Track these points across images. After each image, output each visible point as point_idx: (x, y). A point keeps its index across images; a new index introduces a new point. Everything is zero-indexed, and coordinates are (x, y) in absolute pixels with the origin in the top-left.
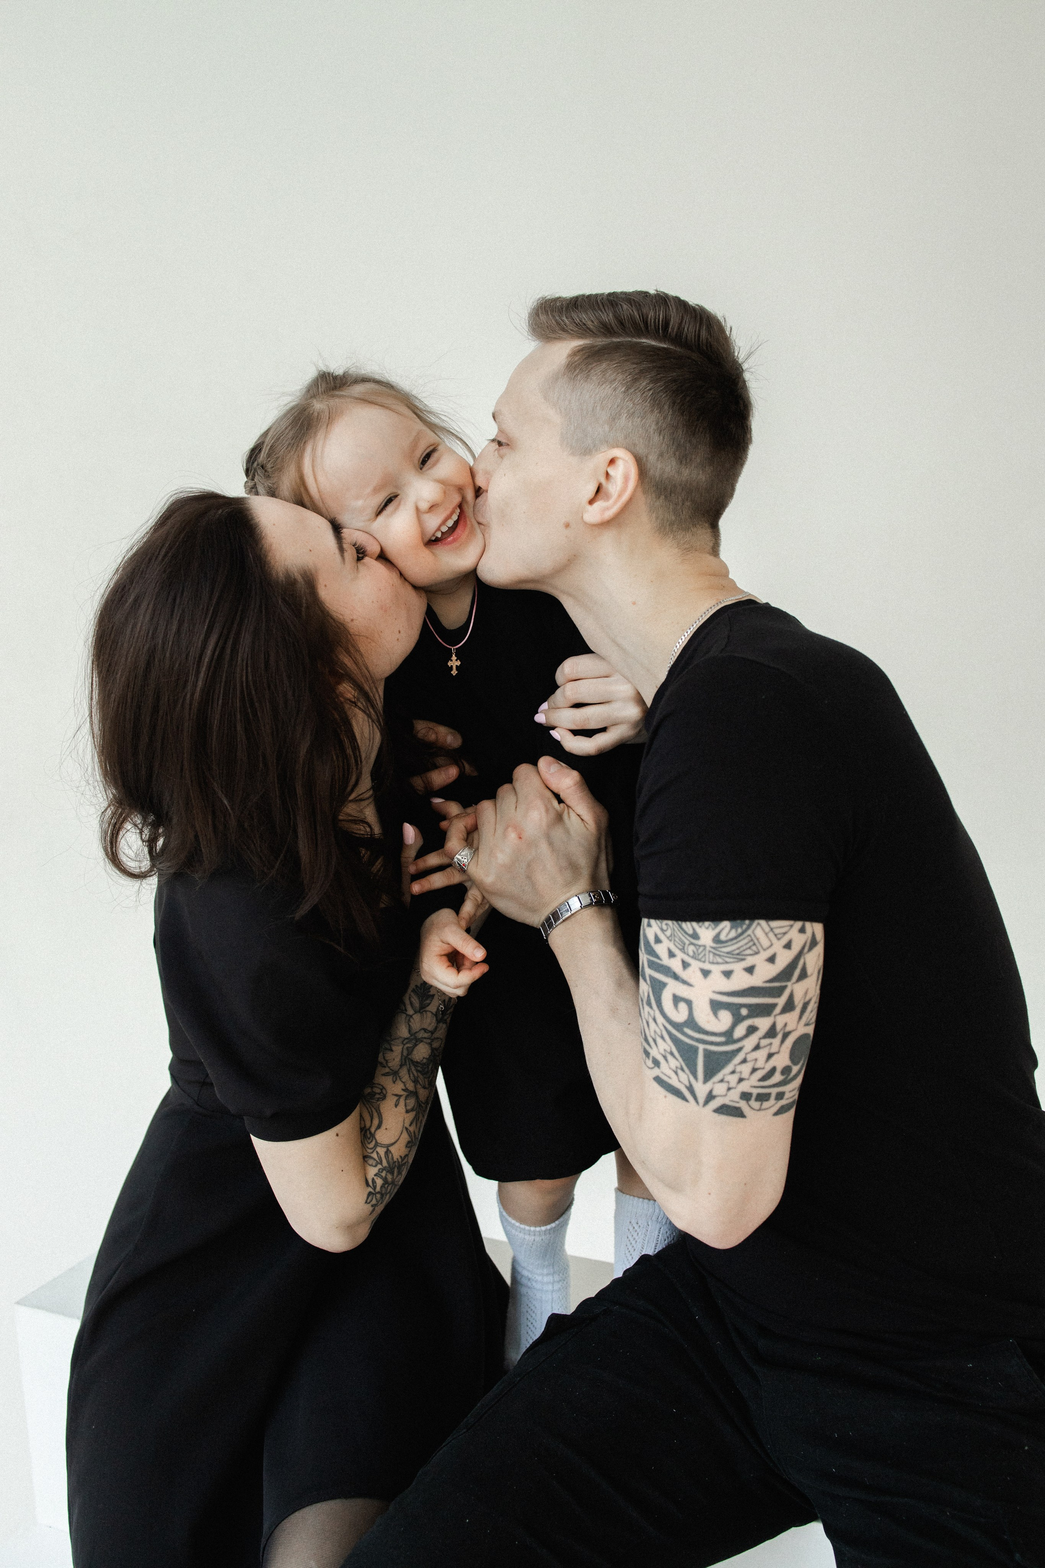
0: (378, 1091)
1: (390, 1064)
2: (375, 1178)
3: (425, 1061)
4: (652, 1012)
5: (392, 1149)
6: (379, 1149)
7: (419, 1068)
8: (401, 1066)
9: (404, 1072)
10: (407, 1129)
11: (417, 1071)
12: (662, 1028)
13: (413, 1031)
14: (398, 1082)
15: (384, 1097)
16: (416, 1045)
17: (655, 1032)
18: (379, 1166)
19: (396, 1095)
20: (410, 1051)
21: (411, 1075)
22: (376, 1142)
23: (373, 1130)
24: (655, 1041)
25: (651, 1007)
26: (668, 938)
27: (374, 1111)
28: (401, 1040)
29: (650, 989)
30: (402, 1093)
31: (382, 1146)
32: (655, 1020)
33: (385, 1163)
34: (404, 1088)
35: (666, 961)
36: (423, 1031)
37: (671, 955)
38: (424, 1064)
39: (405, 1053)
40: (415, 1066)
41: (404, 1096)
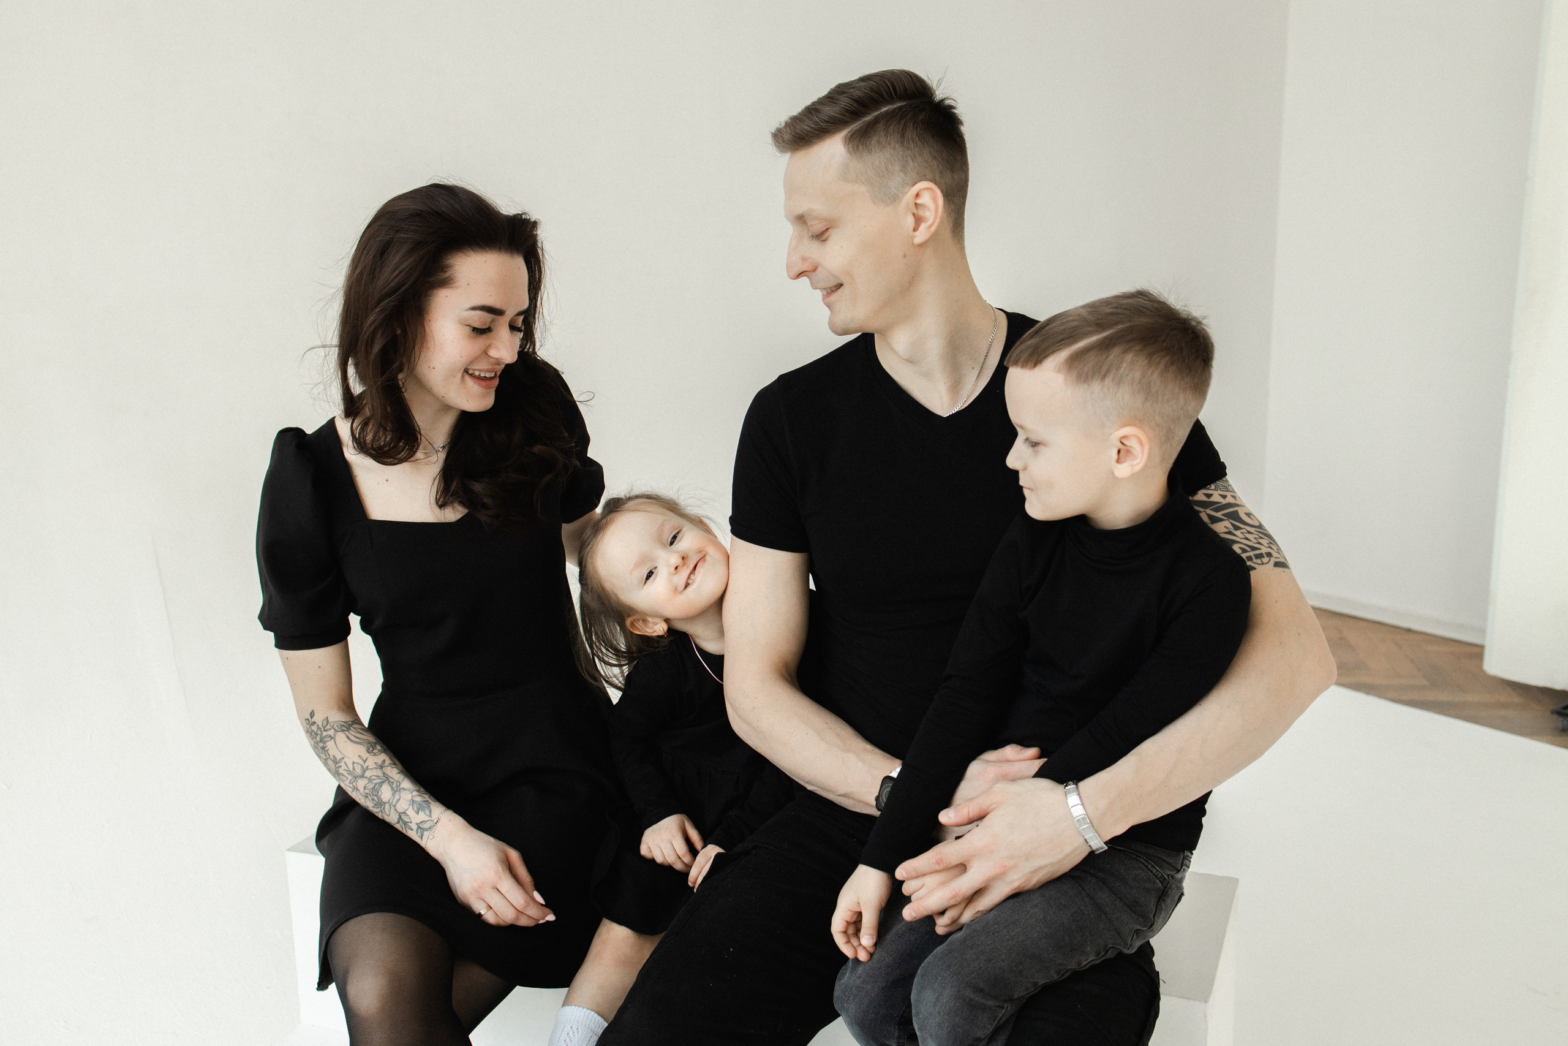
0: (375, 751)
1: (389, 768)
2: (316, 725)
3: (380, 793)
4: (1244, 531)
5: (333, 741)
6: (333, 731)
7: (377, 786)
8: (384, 773)
9: (379, 773)
10: (343, 758)
11: (376, 784)
12: (1256, 533)
13: (402, 790)
14: (375, 766)
15: (368, 751)
16: (392, 789)
17: (1255, 538)
18: (323, 729)
19: (366, 760)
20: (391, 784)
21: (375, 778)
22: (338, 731)
23: (347, 732)
24: (1259, 543)
25: (1241, 528)
26: (1215, 490)
27: (361, 741)
28: (401, 781)
29: (1231, 521)
30: (366, 765)
31: (335, 734)
32: (1249, 532)
33: (325, 734)
34: (369, 768)
35: (1224, 502)
36: (398, 798)
37: (1224, 497)
38: (378, 792)
39: (391, 780)
40: (380, 783)
41: (363, 765)
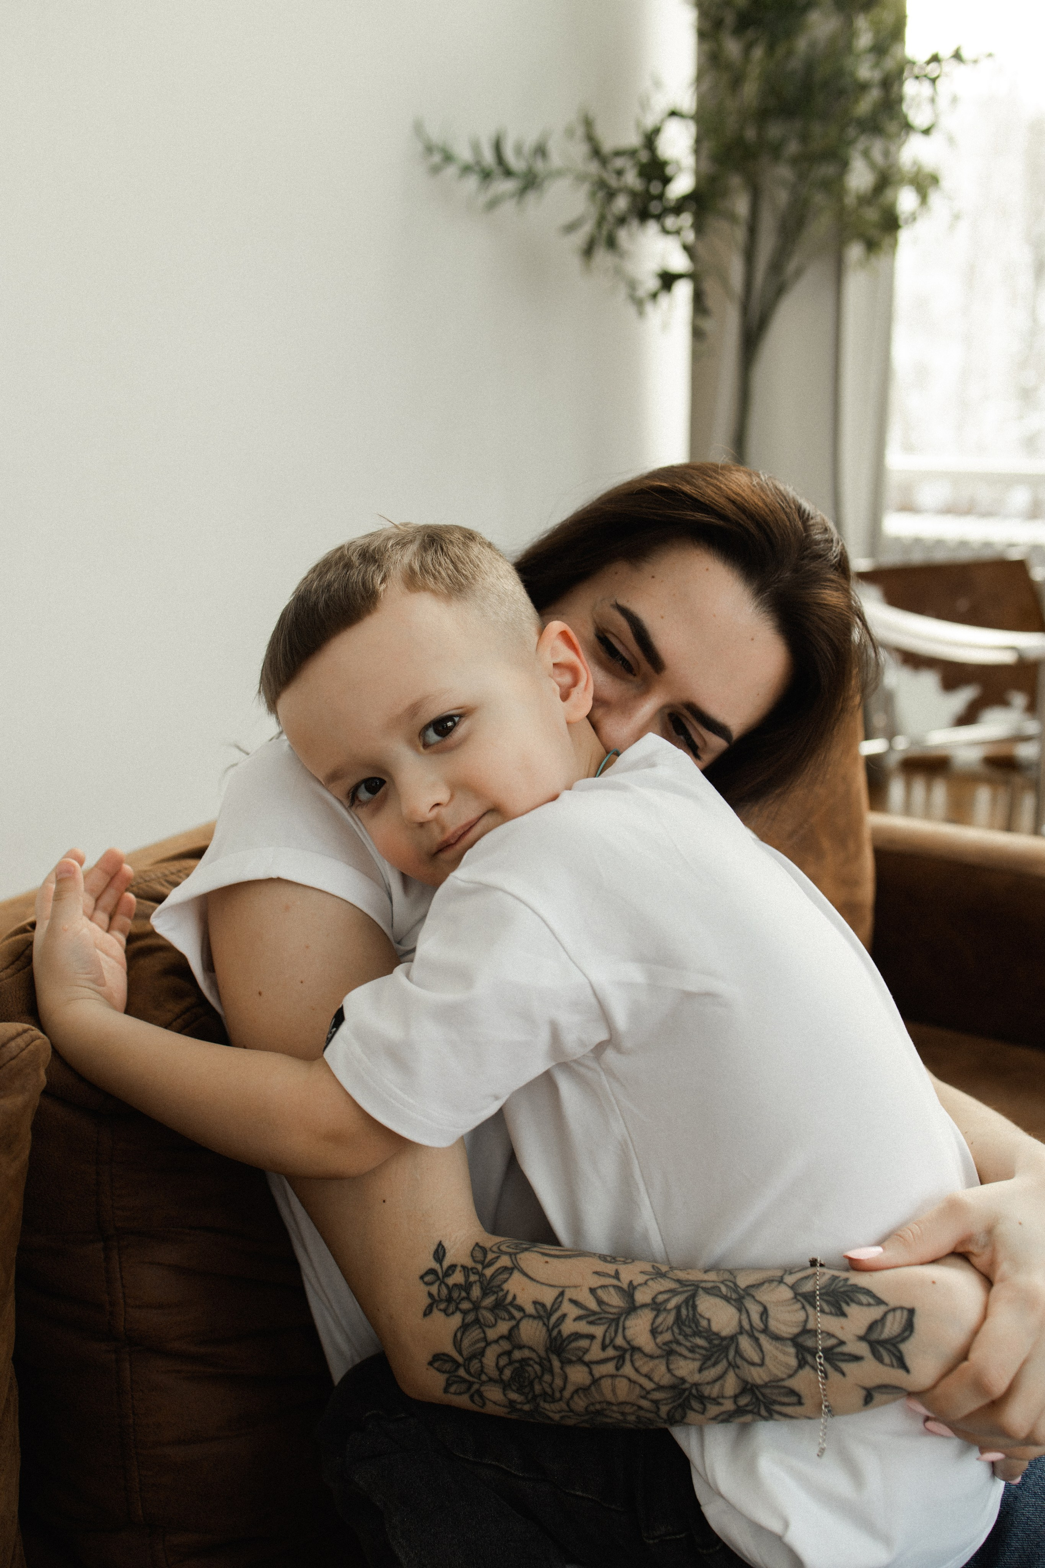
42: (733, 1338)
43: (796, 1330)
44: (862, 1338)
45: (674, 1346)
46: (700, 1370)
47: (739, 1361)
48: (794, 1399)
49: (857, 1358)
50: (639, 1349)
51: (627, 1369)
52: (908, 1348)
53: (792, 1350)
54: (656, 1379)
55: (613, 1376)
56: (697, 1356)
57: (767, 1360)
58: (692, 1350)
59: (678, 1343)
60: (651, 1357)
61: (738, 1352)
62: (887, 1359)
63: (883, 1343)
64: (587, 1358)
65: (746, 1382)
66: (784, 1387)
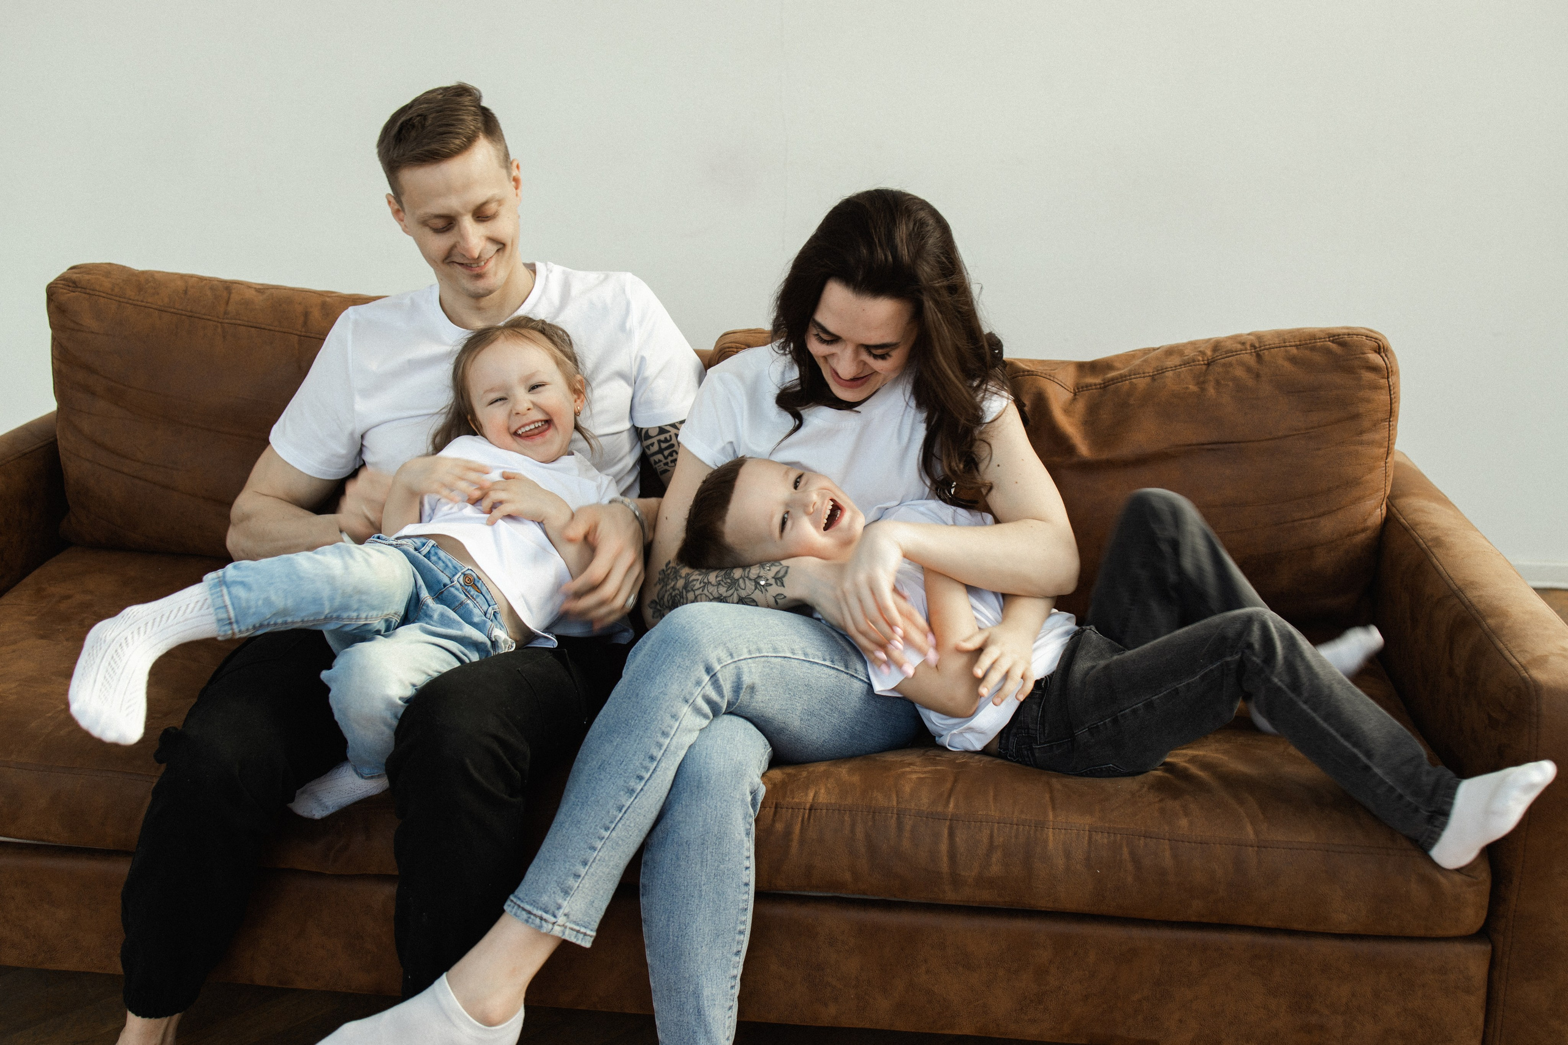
42: (738, 580)
43: (756, 576)
44: (773, 578)
45: (721, 582)
46: (727, 591)
47: (739, 589)
48: (755, 604)
49: (771, 585)
50: (711, 583)
51: (706, 592)
52: (784, 579)
53: (754, 583)
54: (713, 594)
55: (701, 594)
56: (726, 586)
57: (747, 588)
58: (725, 584)
59: (723, 581)
60: (713, 585)
61: (739, 585)
62: (779, 584)
63: (778, 579)
64: (694, 589)
65: (740, 596)
66: (751, 598)
